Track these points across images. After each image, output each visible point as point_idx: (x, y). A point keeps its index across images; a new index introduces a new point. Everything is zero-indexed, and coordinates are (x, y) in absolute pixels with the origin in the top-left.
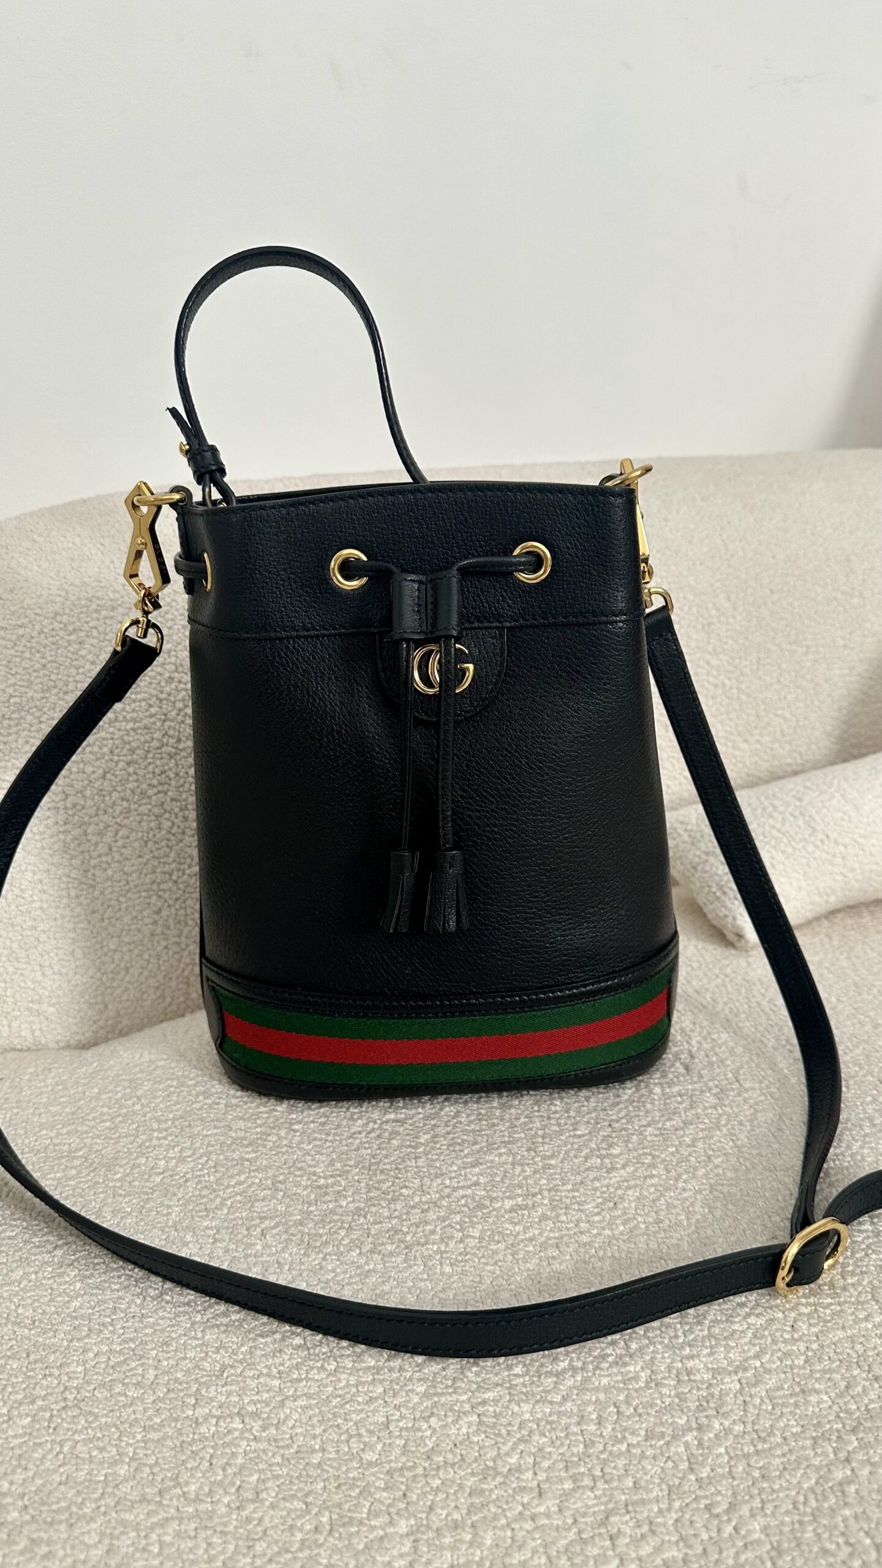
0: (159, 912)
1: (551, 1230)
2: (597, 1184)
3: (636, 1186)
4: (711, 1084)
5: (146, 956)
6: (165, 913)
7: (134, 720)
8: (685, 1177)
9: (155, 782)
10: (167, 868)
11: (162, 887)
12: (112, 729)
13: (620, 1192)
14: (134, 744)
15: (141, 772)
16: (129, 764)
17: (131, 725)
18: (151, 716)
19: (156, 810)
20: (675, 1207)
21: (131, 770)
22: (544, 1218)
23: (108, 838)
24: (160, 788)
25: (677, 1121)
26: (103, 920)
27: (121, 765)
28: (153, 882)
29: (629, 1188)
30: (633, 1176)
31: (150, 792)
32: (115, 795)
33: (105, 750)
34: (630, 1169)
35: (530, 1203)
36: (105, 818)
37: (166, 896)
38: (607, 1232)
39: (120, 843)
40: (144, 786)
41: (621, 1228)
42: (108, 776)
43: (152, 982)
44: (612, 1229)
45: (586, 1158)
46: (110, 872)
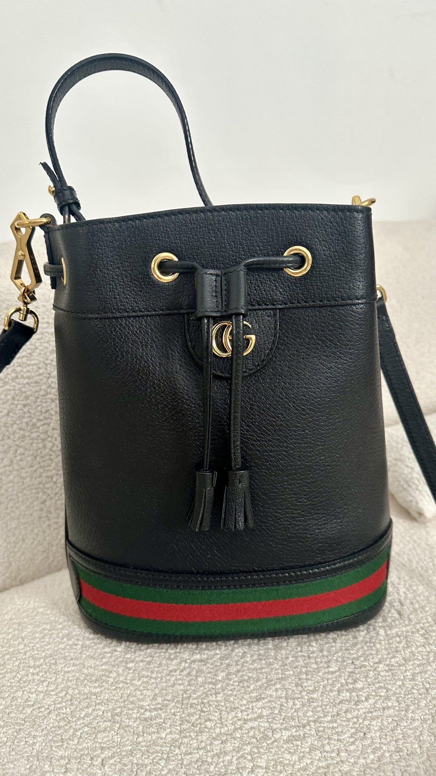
0: (44, 502)
1: (319, 760)
2: (349, 716)
3: (377, 717)
4: (418, 626)
5: (36, 531)
6: (48, 503)
7: (29, 378)
8: (412, 708)
9: (41, 417)
10: (49, 474)
11: (46, 486)
12: (13, 384)
13: (367, 723)
14: (28, 393)
15: (32, 411)
16: (25, 406)
17: (26, 381)
18: (40, 375)
19: (43, 436)
20: (409, 737)
21: (26, 410)
22: (312, 749)
23: (10, 455)
24: (45, 421)
25: (399, 658)
26: (7, 508)
27: (19, 407)
28: (40, 483)
29: (372, 719)
30: (374, 708)
31: (39, 424)
32: (15, 426)
33: (9, 397)
34: (372, 701)
35: (302, 733)
36: (9, 442)
37: (49, 492)
38: (362, 761)
39: (18, 458)
40: (34, 420)
41: (372, 757)
42: (11, 414)
43: (40, 548)
44: (365, 758)
45: (339, 691)
46: (11, 477)
